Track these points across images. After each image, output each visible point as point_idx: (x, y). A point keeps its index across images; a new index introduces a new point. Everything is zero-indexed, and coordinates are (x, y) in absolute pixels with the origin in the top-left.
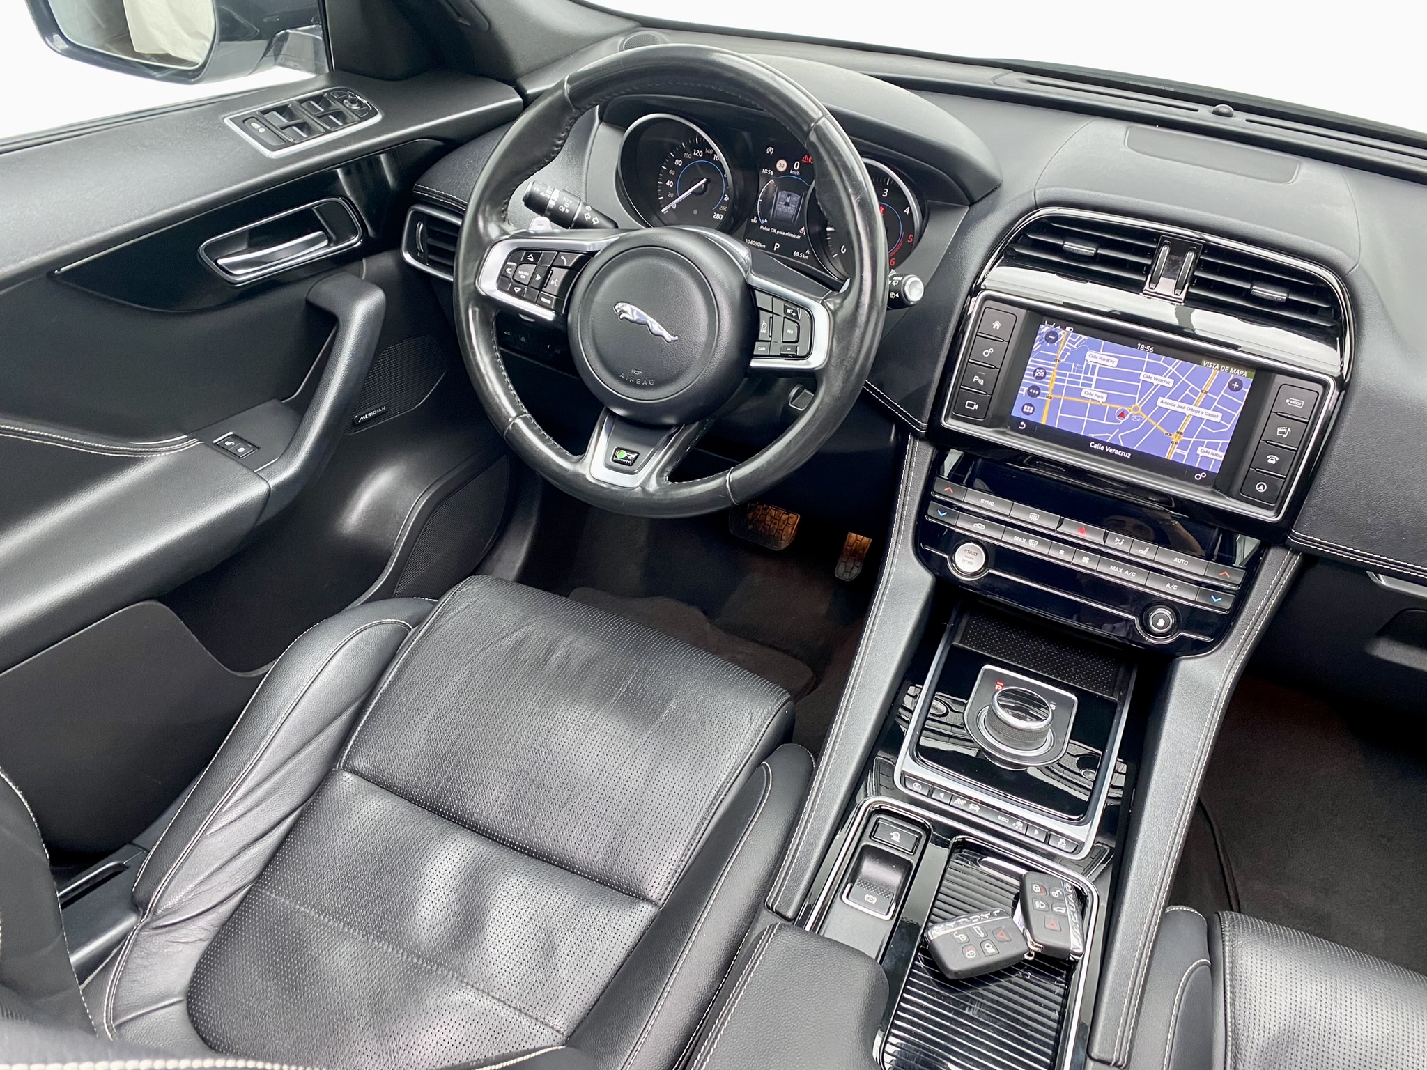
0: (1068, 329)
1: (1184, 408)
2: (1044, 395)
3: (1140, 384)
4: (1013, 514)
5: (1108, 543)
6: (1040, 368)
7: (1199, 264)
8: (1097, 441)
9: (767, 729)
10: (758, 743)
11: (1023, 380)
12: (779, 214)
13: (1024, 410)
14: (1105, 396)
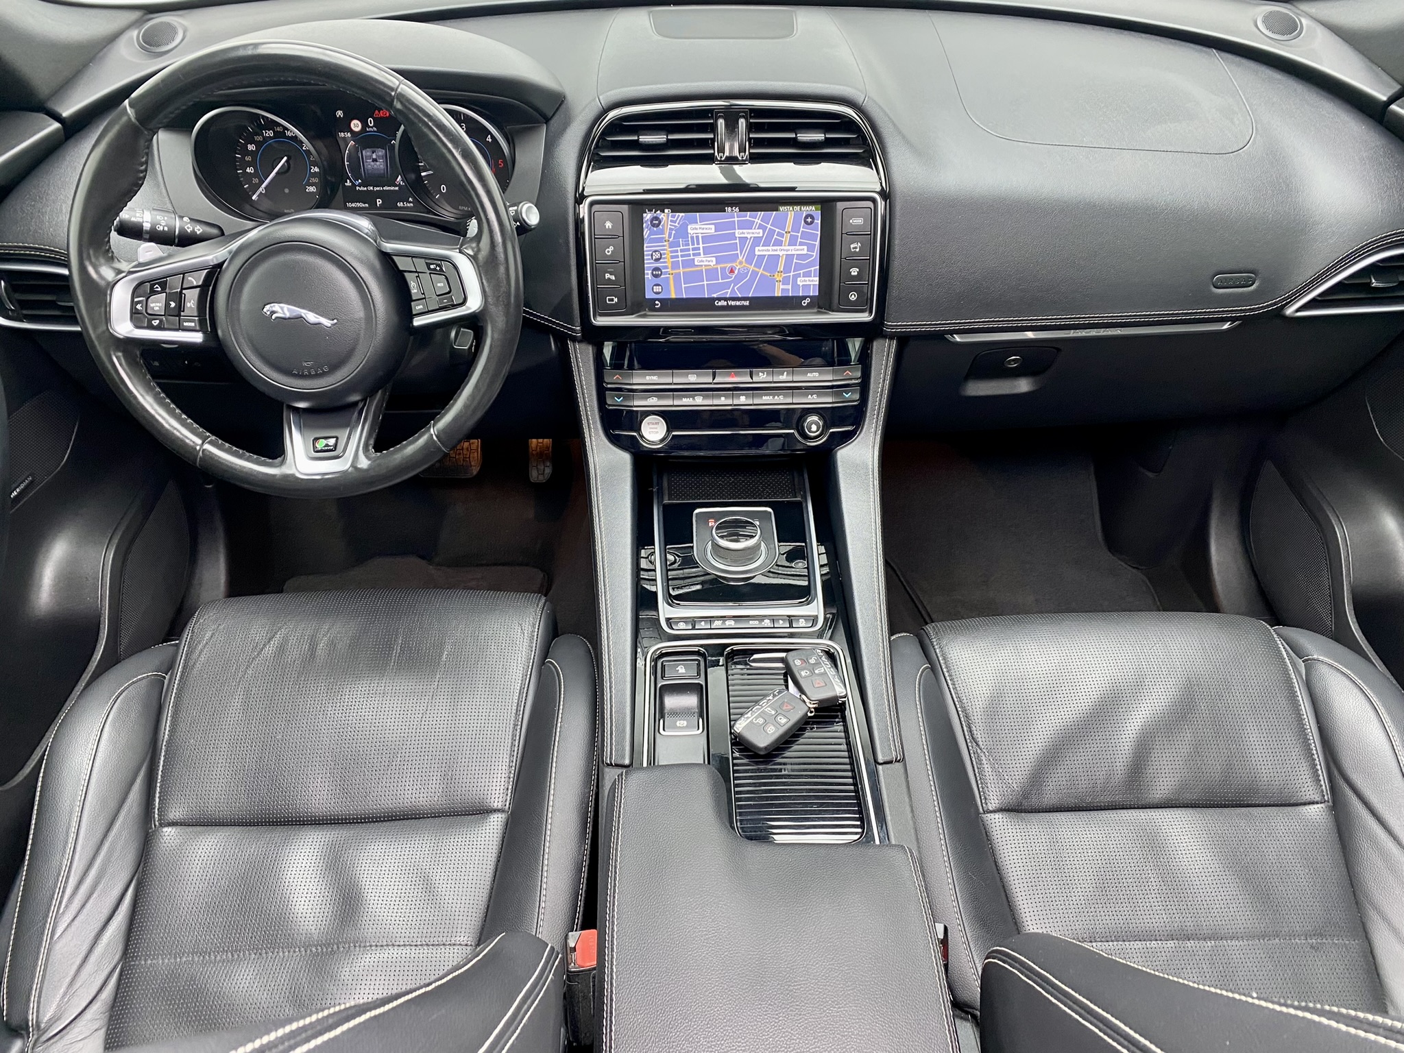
0: (666, 211)
2: (666, 273)
3: (737, 241)
4: (674, 381)
5: (755, 379)
6: (655, 251)
7: (751, 128)
8: (719, 299)
10: (536, 647)
11: (646, 266)
12: (370, 172)
13: (655, 290)
14: (714, 259)
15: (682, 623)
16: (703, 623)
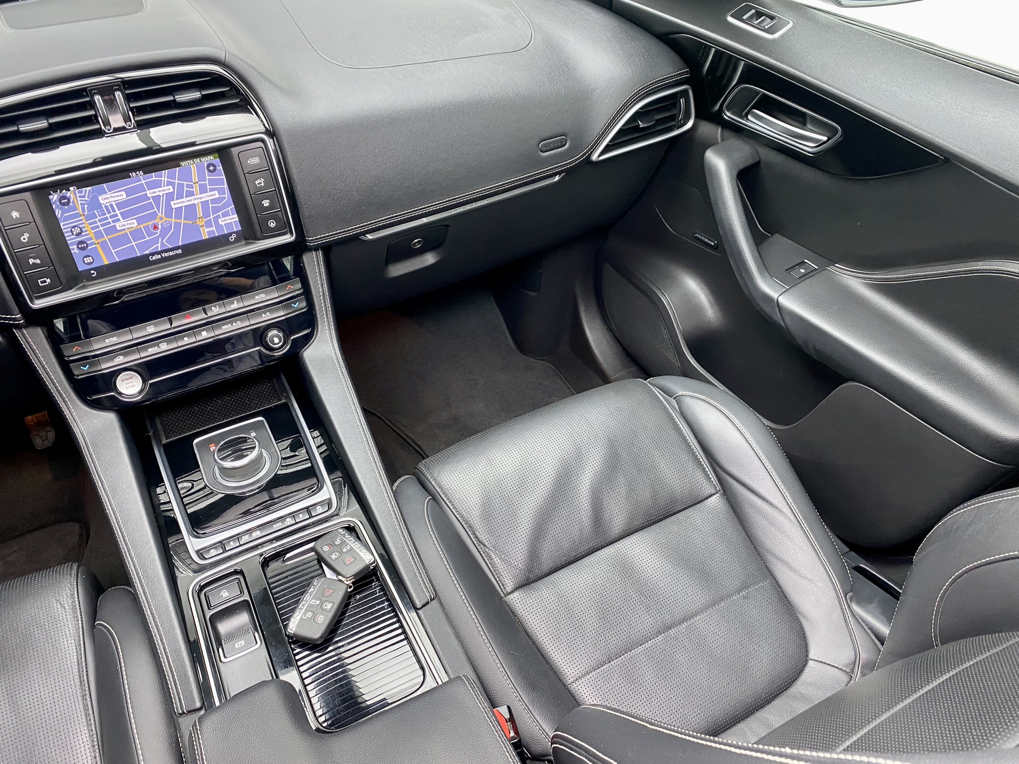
0: (71, 189)
1: (191, 200)
2: (92, 244)
3: (151, 200)
4: (135, 336)
5: (210, 314)
6: (74, 227)
7: (129, 98)
8: (153, 254)
9: (79, 600)
10: (81, 615)
11: (68, 242)
13: (86, 262)
14: (135, 221)
15: (212, 551)
16: (232, 543)
